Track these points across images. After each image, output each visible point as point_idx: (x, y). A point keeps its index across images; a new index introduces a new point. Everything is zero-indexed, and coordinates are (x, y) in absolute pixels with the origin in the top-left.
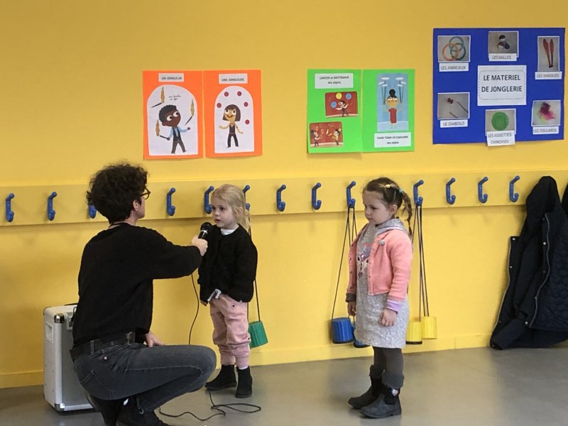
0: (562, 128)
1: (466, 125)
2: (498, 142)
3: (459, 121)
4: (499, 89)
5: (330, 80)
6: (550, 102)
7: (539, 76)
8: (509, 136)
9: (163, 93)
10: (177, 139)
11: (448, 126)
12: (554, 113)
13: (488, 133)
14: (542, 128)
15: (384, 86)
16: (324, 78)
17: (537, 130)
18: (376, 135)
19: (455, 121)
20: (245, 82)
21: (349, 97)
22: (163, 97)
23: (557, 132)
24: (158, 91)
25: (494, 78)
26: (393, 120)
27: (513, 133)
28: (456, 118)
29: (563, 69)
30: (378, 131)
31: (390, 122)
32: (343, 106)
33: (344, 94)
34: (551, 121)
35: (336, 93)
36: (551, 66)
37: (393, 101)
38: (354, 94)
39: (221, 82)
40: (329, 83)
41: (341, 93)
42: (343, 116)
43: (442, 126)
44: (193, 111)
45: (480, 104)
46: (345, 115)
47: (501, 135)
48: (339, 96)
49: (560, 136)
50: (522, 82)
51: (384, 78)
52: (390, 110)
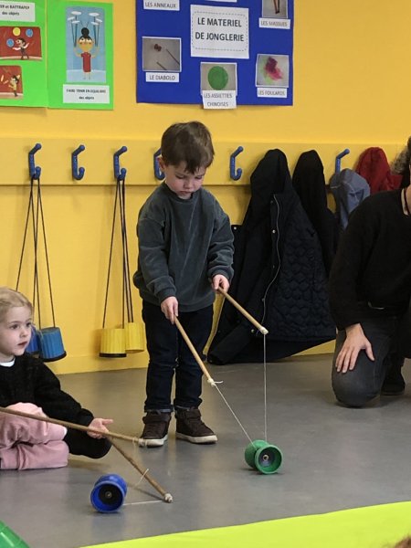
0: (290, 91)
1: (177, 80)
2: (216, 104)
3: (168, 74)
4: (216, 37)
5: (5, 10)
6: (277, 57)
7: (265, 23)
8: (229, 97)
11: (155, 80)
12: (282, 71)
13: (204, 93)
14: (267, 89)
15: (76, 22)
17: (262, 92)
18: (65, 87)
19: (163, 74)
21: (29, 34)
23: (285, 96)
25: (210, 22)
26: (87, 68)
27: (234, 93)
28: (165, 70)
29: (291, 16)
30: (68, 81)
31: (82, 70)
32: (22, 45)
33: (23, 29)
34: (278, 82)
35: (13, 28)
36: (277, 12)
37: (85, 43)
38: (36, 30)
40: (4, 13)
41: (20, 28)
42: (22, 59)
43: (148, 80)
45: (193, 54)
46: (25, 57)
47: (219, 96)
48: (17, 32)
49: (288, 101)
50: (244, 30)
51: (74, 13)
52: (82, 55)
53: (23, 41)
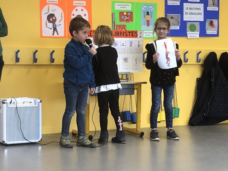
1: (179, 29)
2: (192, 37)
3: (176, 27)
4: (192, 14)
5: (121, 6)
6: (214, 20)
7: (209, 9)
8: (196, 34)
9: (49, 8)
10: (55, 29)
11: (171, 29)
12: (215, 25)
13: (188, 33)
14: (210, 31)
15: (144, 10)
16: (119, 5)
17: (208, 32)
19: (174, 27)
20: (85, 5)
21: (129, 14)
22: (49, 10)
23: (216, 34)
24: (46, 7)
25: (190, 9)
26: (148, 25)
27: (198, 33)
28: (174, 25)
30: (142, 30)
32: (127, 18)
33: (127, 12)
34: (214, 28)
35: (124, 12)
36: (214, 5)
37: (148, 17)
38: (131, 13)
39: (74, 5)
40: (121, 7)
42: (127, 22)
44: (62, 17)
45: (184, 20)
47: (193, 34)
48: (125, 14)
50: (202, 11)
51: (144, 7)
52: (147, 21)
53: (127, 16)
